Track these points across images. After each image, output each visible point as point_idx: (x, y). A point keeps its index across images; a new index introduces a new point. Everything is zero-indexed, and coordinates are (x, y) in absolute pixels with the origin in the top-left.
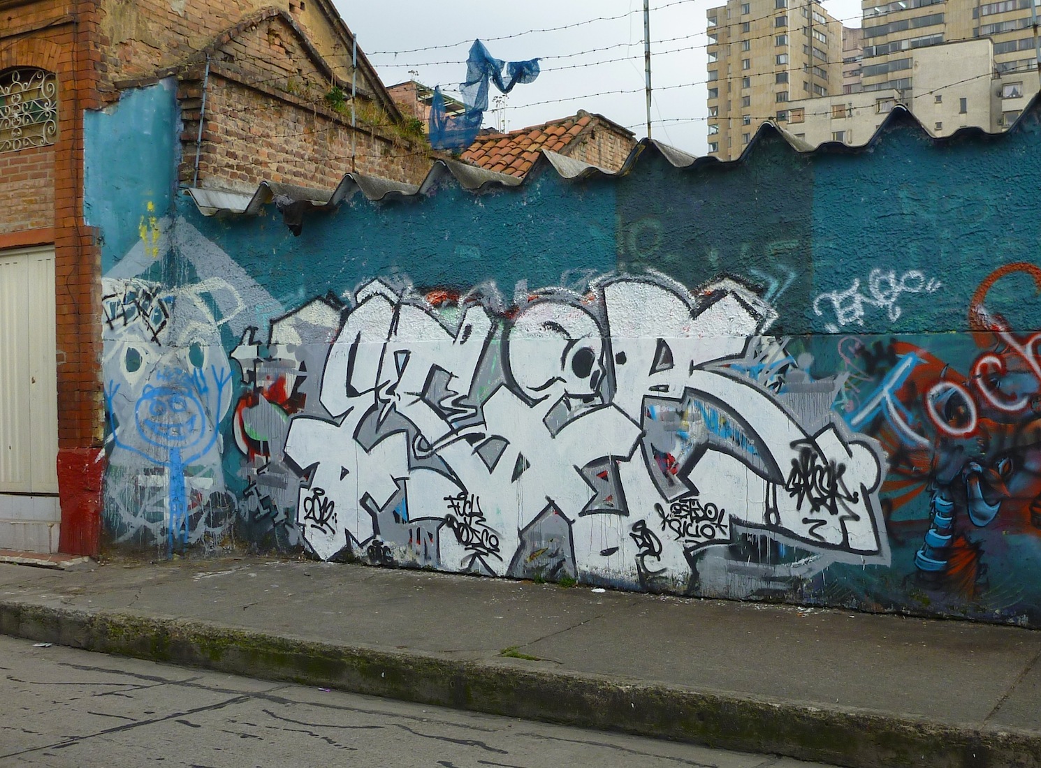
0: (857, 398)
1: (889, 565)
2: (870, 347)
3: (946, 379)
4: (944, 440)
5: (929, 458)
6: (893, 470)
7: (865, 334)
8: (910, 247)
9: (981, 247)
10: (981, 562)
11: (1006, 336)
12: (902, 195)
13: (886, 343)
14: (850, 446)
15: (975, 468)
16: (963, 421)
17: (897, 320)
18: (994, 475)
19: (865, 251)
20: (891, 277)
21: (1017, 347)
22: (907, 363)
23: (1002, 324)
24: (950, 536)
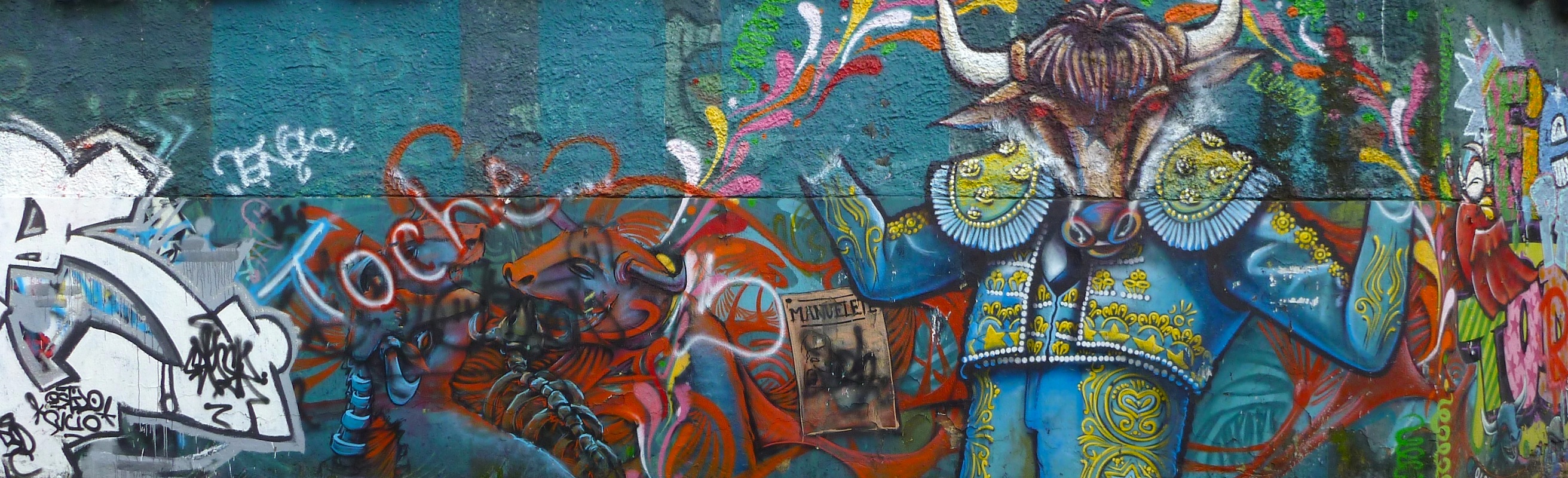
0: (264, 267)
1: (303, 451)
2: (278, 211)
3: (361, 247)
4: (360, 313)
5: (344, 332)
6: (305, 347)
7: (272, 196)
8: (320, 102)
9: (396, 106)
10: (402, 442)
11: (423, 202)
12: (312, 44)
13: (296, 208)
14: (257, 321)
15: (393, 343)
16: (379, 292)
17: (308, 181)
18: (412, 349)
19: (271, 105)
20: (300, 134)
21: (435, 213)
22: (318, 230)
23: (419, 188)
24: (368, 417)
